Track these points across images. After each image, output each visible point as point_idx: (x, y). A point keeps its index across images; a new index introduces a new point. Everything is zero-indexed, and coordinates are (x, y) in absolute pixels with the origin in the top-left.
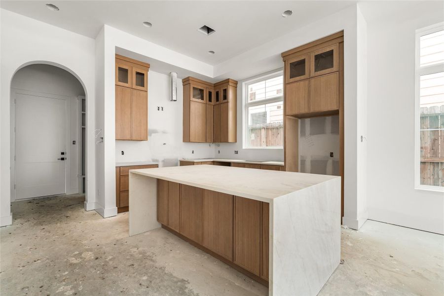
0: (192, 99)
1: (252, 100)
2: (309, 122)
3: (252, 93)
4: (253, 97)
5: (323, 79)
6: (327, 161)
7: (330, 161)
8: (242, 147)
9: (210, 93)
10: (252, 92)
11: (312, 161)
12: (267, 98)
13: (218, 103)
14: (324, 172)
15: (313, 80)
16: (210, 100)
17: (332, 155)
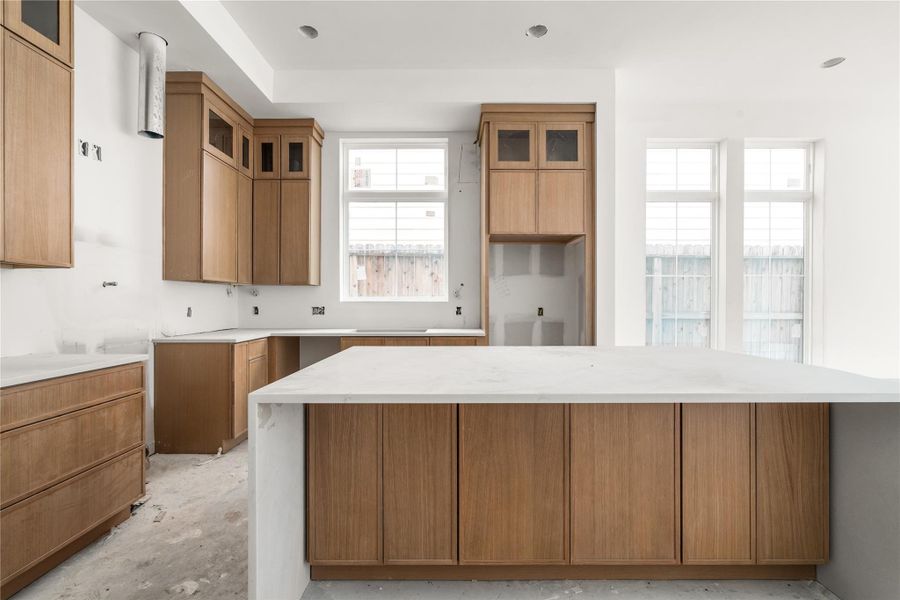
0: (207, 145)
1: (358, 185)
2: (502, 251)
3: (361, 171)
4: (363, 180)
5: (562, 176)
6: (532, 324)
7: (538, 322)
8: (338, 298)
9: (246, 142)
10: (358, 168)
11: (506, 325)
12: (401, 189)
13: (269, 175)
14: (527, 341)
15: (543, 175)
16: (245, 164)
17: (541, 311)
